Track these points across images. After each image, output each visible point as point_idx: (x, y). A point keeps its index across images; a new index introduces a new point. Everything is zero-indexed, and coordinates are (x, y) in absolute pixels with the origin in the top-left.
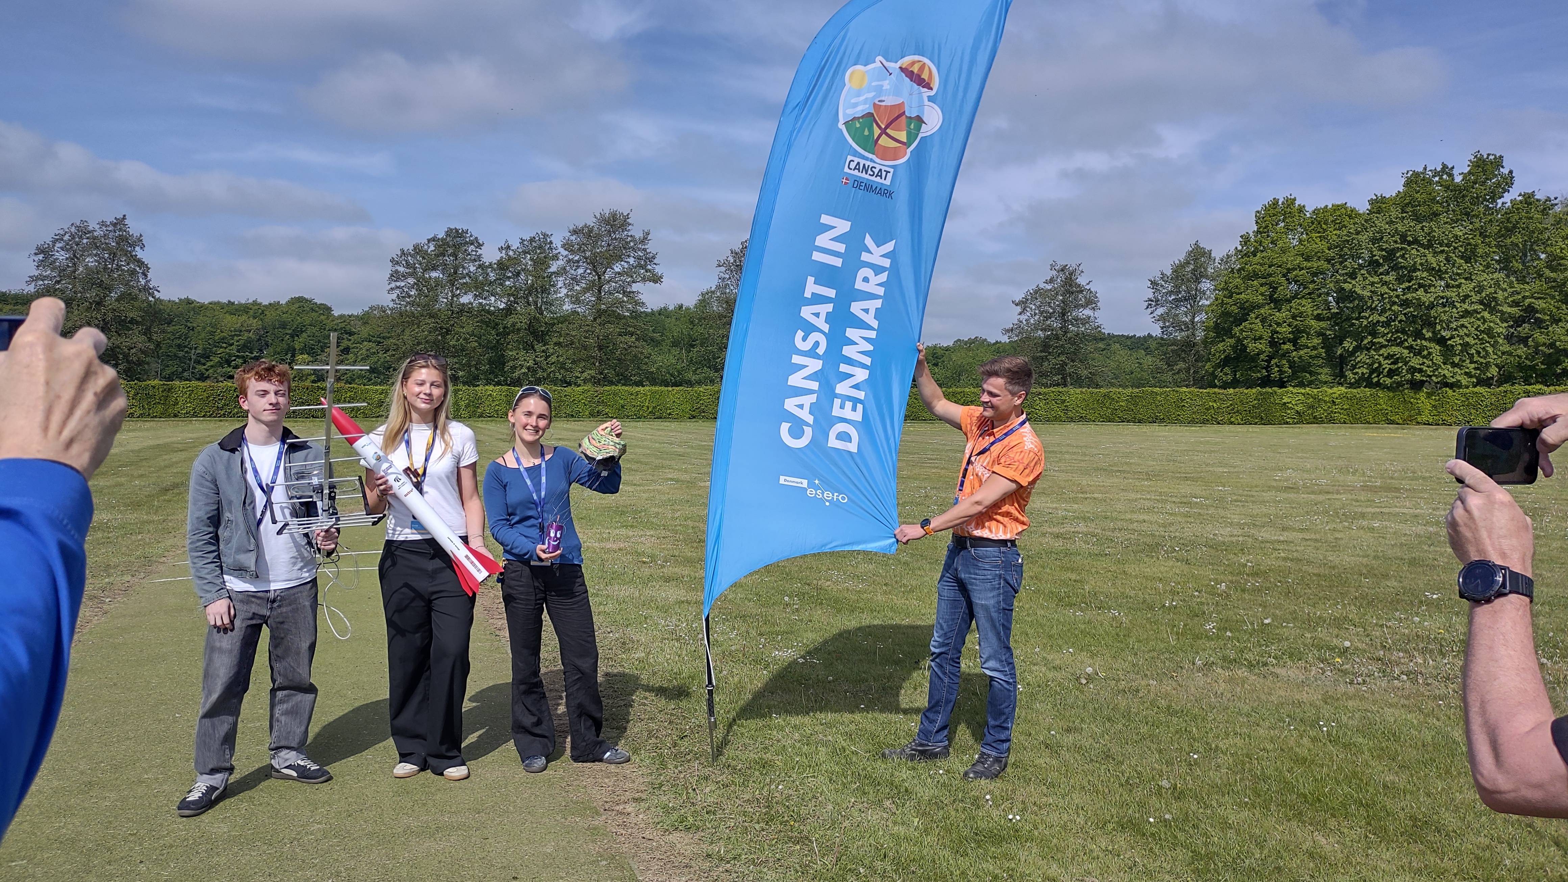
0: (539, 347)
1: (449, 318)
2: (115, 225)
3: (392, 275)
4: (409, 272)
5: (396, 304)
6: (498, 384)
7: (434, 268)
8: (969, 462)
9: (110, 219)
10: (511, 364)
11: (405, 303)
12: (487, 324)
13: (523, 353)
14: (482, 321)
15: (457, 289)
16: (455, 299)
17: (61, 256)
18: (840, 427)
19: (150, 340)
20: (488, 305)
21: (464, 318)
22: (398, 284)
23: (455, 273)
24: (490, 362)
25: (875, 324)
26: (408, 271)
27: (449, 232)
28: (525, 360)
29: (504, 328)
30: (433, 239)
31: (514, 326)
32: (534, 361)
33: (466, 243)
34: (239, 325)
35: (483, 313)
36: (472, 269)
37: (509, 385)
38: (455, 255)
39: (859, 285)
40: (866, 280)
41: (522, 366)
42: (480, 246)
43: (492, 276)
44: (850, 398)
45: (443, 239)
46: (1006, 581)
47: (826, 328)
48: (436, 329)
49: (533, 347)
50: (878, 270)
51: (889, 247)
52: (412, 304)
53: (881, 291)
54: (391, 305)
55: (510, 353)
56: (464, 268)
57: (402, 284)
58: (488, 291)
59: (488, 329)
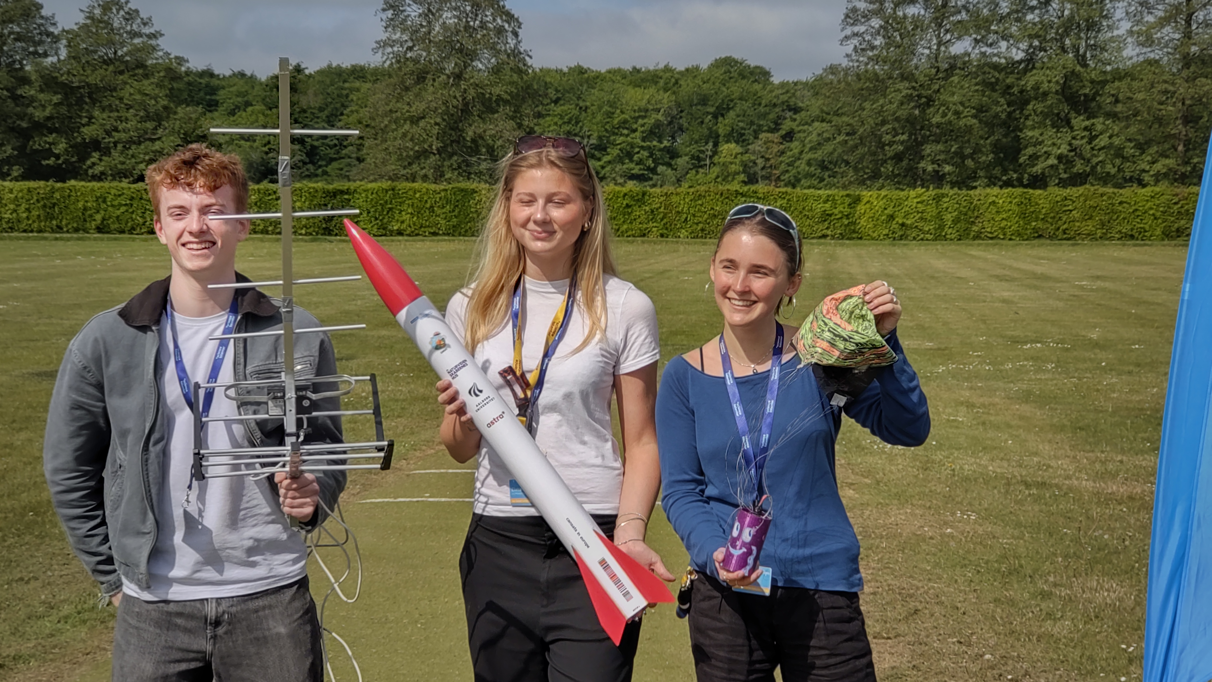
0: (1079, 122)
1: (931, 80)
3: (846, 15)
4: (873, 9)
5: (852, 61)
6: (1008, 184)
10: (1030, 151)
11: (865, 59)
12: (992, 86)
13: (1051, 132)
14: (984, 82)
15: (947, 31)
16: (943, 48)
19: (520, 126)
20: (995, 55)
21: (955, 79)
22: (855, 29)
23: (944, 5)
24: (997, 147)
26: (872, 7)
28: (1054, 144)
29: (1021, 92)
31: (1038, 88)
32: (1070, 145)
34: (645, 101)
35: (986, 69)
37: (1025, 186)
41: (1048, 154)
43: (1004, 6)
49: (1068, 123)
52: (876, 59)
54: (845, 63)
55: (1030, 134)
57: (862, 29)
58: (996, 32)
59: (995, 95)
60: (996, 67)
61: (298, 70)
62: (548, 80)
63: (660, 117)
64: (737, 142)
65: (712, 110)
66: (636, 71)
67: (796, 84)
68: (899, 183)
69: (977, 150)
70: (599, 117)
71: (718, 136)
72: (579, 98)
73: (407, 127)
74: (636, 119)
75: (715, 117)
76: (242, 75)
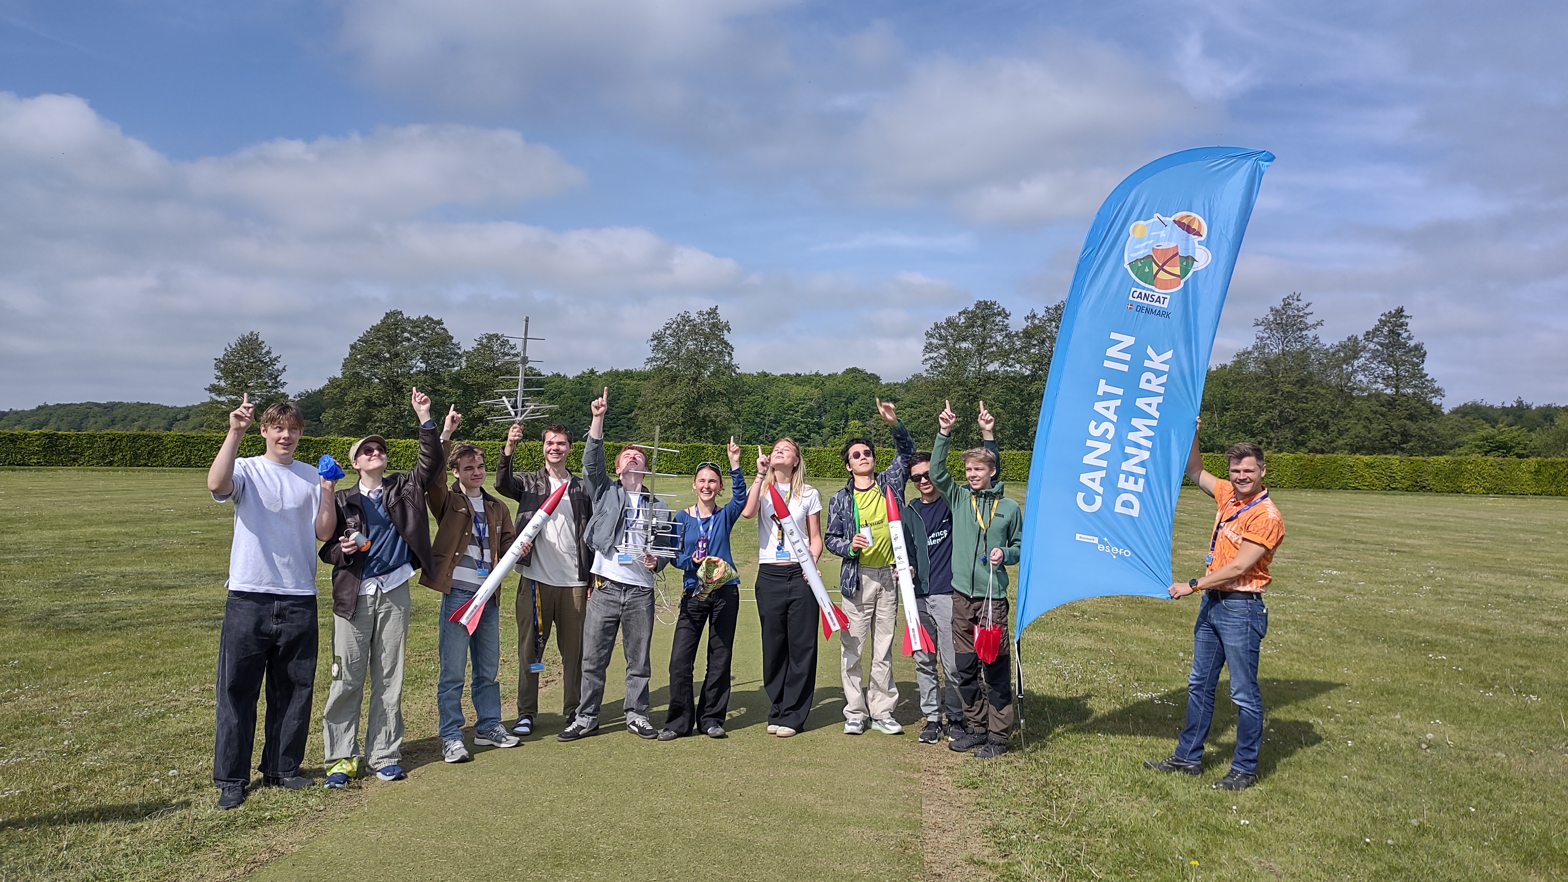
1: (977, 385)
2: (709, 314)
3: (926, 347)
4: (942, 344)
5: (930, 373)
6: (1023, 448)
7: (964, 339)
8: (1218, 527)
9: (706, 309)
11: (937, 373)
12: (1013, 390)
14: (1007, 387)
15: (985, 358)
16: (982, 367)
17: (670, 341)
18: (1124, 497)
19: (731, 409)
20: (1013, 372)
21: (990, 385)
22: (931, 355)
23: (983, 343)
24: (1016, 426)
25: (1157, 415)
26: (941, 342)
27: (978, 305)
29: (1029, 394)
30: (964, 312)
31: (1039, 392)
33: (994, 314)
34: (803, 394)
35: (1008, 379)
36: (999, 338)
38: (983, 326)
39: (1143, 385)
40: (1149, 381)
42: (1007, 316)
43: (1018, 344)
44: (1132, 474)
45: (972, 312)
46: (1252, 627)
47: (1114, 418)
48: (964, 396)
50: (1158, 373)
51: (1169, 355)
52: (943, 373)
53: (1161, 390)
54: (925, 375)
56: (991, 338)
57: (935, 355)
58: (1014, 359)
59: (1013, 396)
60: (1013, 379)
61: (592, 372)
62: (745, 380)
63: (812, 403)
64: (859, 420)
65: (844, 400)
66: (798, 375)
67: (895, 385)
68: (958, 446)
69: (1003, 428)
70: (775, 403)
71: (848, 416)
72: (763, 392)
73: (664, 409)
74: (798, 404)
75: (846, 404)
76: (559, 375)
